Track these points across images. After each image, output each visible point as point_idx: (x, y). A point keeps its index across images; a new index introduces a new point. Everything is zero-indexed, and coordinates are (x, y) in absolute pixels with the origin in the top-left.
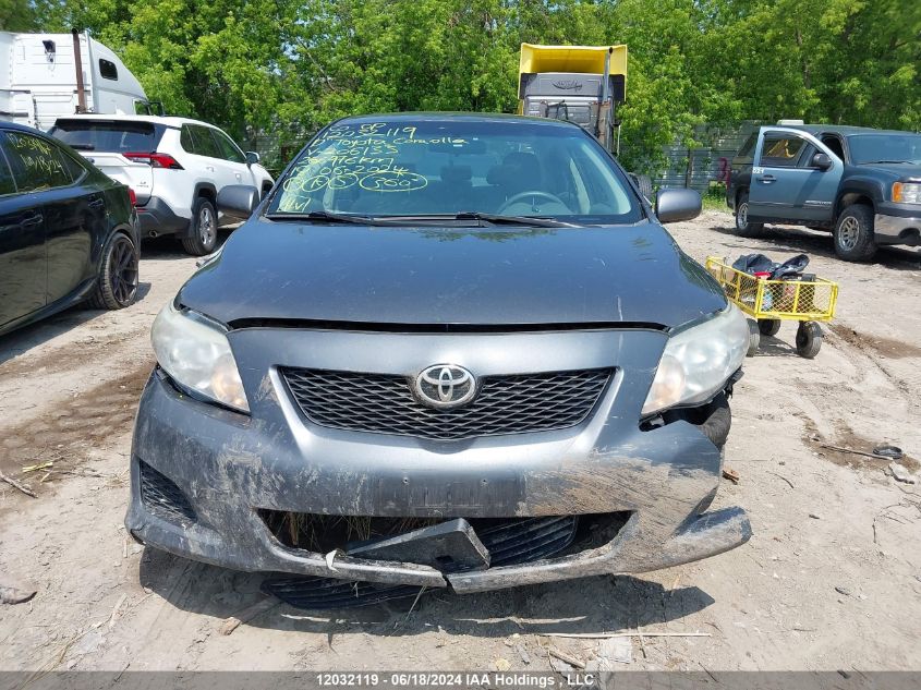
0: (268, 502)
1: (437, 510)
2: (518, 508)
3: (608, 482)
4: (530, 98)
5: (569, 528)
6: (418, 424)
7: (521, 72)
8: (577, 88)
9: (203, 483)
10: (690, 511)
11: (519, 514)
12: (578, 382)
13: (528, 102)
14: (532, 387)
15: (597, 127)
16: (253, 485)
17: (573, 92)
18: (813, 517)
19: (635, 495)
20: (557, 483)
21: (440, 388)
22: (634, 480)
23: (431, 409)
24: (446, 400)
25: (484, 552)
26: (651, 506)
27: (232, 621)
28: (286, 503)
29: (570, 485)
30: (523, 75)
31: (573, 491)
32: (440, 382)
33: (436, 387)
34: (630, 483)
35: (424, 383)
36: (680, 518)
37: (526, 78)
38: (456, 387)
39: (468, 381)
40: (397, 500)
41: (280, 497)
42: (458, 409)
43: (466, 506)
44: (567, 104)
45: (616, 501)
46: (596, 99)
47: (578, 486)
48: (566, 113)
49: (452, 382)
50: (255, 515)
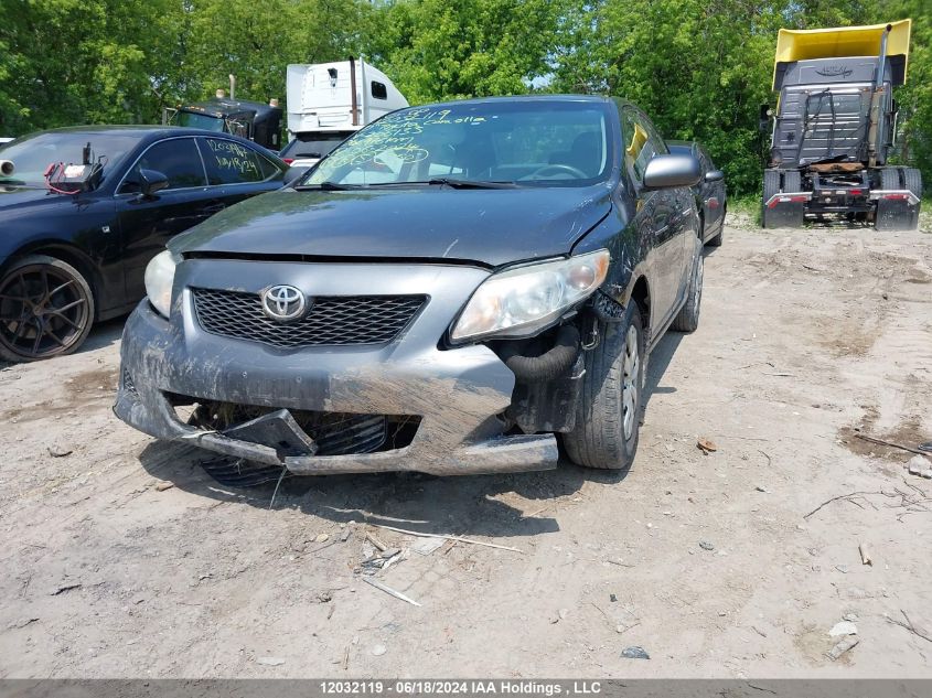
0: (166, 386)
1: (267, 400)
2: (324, 403)
3: (397, 388)
4: (789, 89)
5: (381, 431)
6: (266, 334)
7: (777, 61)
8: (846, 75)
9: (136, 371)
10: (478, 424)
11: (327, 408)
12: (392, 306)
13: (786, 92)
14: (352, 308)
15: (869, 117)
16: (158, 372)
17: (840, 78)
18: (758, 489)
19: (421, 402)
20: (354, 386)
21: (278, 304)
22: (421, 389)
23: (276, 322)
24: (282, 314)
25: (307, 440)
26: (436, 414)
27: (169, 483)
28: (175, 387)
29: (365, 388)
30: (780, 64)
31: (366, 393)
32: (278, 299)
33: (275, 303)
34: (417, 391)
35: (268, 300)
36: (468, 429)
37: (784, 68)
38: (290, 303)
39: (299, 299)
40: (240, 390)
41: (172, 381)
42: (292, 322)
43: (286, 399)
44: (833, 92)
45: (404, 406)
46: (870, 84)
47: (371, 389)
48: (832, 103)
49: (287, 299)
50: (161, 395)
